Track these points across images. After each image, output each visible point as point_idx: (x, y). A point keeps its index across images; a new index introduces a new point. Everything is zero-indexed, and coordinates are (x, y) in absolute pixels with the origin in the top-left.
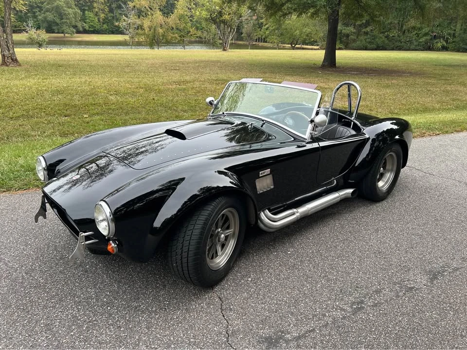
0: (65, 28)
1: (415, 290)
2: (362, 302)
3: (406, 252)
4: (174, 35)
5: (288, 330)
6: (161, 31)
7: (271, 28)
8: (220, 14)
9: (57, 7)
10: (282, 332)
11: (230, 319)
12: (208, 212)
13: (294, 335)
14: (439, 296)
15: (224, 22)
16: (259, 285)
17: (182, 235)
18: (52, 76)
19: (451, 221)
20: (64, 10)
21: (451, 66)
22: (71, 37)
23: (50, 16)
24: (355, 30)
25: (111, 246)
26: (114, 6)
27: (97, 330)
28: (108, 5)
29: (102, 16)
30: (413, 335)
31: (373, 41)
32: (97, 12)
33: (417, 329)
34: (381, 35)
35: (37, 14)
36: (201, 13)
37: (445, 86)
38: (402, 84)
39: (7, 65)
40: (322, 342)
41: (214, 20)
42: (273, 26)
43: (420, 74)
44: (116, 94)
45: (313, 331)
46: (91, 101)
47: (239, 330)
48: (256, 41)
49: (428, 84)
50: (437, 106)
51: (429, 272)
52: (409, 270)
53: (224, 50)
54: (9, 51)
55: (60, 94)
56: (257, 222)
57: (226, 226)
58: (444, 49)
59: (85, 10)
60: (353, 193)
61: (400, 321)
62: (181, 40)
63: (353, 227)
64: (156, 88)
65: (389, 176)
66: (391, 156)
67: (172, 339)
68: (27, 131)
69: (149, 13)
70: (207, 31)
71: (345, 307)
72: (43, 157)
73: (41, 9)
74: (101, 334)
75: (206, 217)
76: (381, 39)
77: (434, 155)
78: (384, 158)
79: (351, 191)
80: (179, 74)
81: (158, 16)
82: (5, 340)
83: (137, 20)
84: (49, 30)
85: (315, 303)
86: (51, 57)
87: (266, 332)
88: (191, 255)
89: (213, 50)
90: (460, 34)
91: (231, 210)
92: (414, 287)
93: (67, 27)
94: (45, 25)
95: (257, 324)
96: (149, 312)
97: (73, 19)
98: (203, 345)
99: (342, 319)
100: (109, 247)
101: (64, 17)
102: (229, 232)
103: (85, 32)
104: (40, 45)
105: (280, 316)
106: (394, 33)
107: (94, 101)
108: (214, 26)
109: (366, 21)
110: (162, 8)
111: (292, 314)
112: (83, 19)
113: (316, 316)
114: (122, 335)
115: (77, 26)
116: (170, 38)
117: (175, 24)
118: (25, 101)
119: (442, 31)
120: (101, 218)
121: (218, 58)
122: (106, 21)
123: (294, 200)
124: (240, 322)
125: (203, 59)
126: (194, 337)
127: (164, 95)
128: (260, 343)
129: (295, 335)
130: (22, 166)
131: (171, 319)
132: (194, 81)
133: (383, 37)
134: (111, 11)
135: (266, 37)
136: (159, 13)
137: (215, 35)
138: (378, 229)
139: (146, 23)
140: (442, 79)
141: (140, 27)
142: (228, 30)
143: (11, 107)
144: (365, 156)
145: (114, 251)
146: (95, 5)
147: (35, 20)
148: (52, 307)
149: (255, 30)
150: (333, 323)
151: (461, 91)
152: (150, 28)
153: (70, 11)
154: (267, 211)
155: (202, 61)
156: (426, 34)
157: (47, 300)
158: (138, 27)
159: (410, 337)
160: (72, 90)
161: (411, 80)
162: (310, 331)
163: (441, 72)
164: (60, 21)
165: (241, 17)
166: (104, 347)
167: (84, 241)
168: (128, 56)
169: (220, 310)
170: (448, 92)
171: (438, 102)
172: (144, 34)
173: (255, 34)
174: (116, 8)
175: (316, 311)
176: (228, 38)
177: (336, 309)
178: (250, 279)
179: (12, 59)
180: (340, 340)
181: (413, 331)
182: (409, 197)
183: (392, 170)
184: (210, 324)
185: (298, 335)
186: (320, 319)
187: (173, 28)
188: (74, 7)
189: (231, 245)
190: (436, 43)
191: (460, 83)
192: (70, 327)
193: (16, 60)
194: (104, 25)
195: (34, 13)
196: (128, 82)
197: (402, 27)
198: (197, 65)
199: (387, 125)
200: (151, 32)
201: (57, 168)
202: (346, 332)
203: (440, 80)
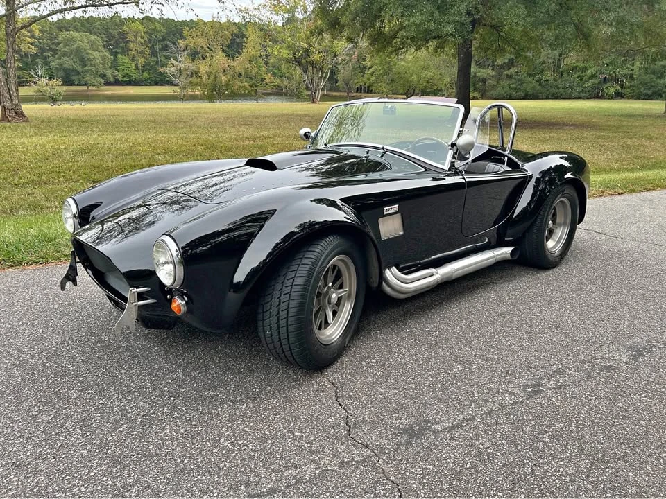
0: (88, 77)
1: (614, 370)
2: (539, 384)
3: (595, 326)
4: (243, 84)
5: (435, 419)
6: (224, 78)
7: (378, 73)
8: (307, 52)
9: (78, 50)
10: (428, 422)
11: (350, 408)
12: (315, 254)
13: (444, 424)
14: (648, 376)
15: (313, 64)
16: (388, 367)
17: (278, 287)
18: (73, 133)
19: (653, 289)
20: (88, 54)
21: (630, 116)
22: (99, 91)
23: (68, 62)
24: (494, 73)
25: (177, 303)
26: (158, 47)
27: (157, 425)
28: (150, 45)
29: (142, 60)
30: (618, 422)
31: (519, 87)
32: (134, 56)
33: (622, 415)
34: (530, 79)
35: (49, 59)
36: (280, 52)
37: (625, 140)
38: (565, 137)
39: (8, 121)
40: (486, 432)
41: (298, 62)
42: (380, 70)
43: (588, 127)
44: (166, 153)
45: (472, 419)
46: (130, 161)
47: (364, 421)
48: (357, 91)
49: (600, 137)
50: (616, 166)
51: (631, 347)
52: (601, 346)
53: (313, 102)
54: (12, 101)
55: (85, 153)
56: (380, 284)
57: (338, 284)
58: (619, 95)
59: (117, 53)
60: (512, 253)
61: (596, 407)
62: (252, 90)
63: (516, 299)
64: (222, 145)
65: (561, 233)
66: (562, 204)
67: (268, 433)
68: (39, 201)
69: (208, 55)
70: (289, 78)
71: (516, 391)
72: (74, 199)
73: (55, 52)
74: (164, 429)
75: (312, 260)
76: (531, 84)
77: (619, 216)
78: (553, 207)
79: (509, 249)
80: (251, 129)
81: (220, 59)
82: (21, 440)
83: (191, 65)
84: (67, 82)
85: (472, 386)
86: (70, 112)
87: (404, 422)
88: (293, 314)
89: (297, 103)
90: (640, 75)
91: (344, 259)
92: (611, 366)
93: (92, 77)
94: (61, 74)
95: (391, 413)
96: (232, 401)
97: (101, 66)
98: (314, 440)
99: (512, 404)
100: (174, 305)
101: (88, 63)
102: (343, 292)
103: (117, 83)
104: (53, 100)
105: (422, 403)
106: (548, 76)
107: (134, 162)
108: (298, 70)
109: (509, 60)
110: (225, 48)
111: (439, 400)
112: (115, 65)
113: (474, 402)
114: (194, 429)
115: (105, 76)
116: (237, 87)
117: (244, 69)
118: (36, 163)
119: (614, 72)
120: (162, 260)
121: (305, 111)
122: (146, 68)
123: (430, 259)
124: (366, 412)
125: (284, 112)
126: (300, 430)
127: (234, 154)
128: (397, 435)
129: (447, 424)
130: (35, 237)
131: (264, 410)
132: (274, 136)
133: (534, 81)
134: (154, 54)
135: (371, 85)
136: (221, 53)
137: (300, 83)
138: (551, 300)
139: (204, 68)
140: (620, 132)
141: (196, 74)
142: (318, 74)
143: (16, 171)
144: (525, 205)
145: (180, 310)
146: (132, 46)
147: (47, 67)
148: (89, 399)
149: (355, 75)
150: (499, 409)
151: (646, 146)
152: (209, 75)
153: (96, 54)
154: (394, 269)
155: (283, 115)
156: (592, 77)
157: (82, 391)
158: (192, 73)
159: (613, 424)
160: (102, 148)
161: (576, 133)
162: (468, 420)
163: (616, 124)
164: (82, 68)
165: (335, 56)
166: (169, 444)
167: (136, 300)
168: (179, 110)
169: (334, 398)
170: (629, 147)
171: (617, 161)
172: (200, 84)
173: (355, 81)
174: (160, 50)
175: (474, 396)
176: (318, 86)
177: (502, 393)
178: (374, 361)
179: (15, 113)
180: (512, 429)
181: (617, 416)
182: (591, 263)
183: (565, 224)
184: (321, 414)
185: (450, 425)
186: (480, 406)
187: (241, 75)
188: (103, 49)
189: (347, 310)
190: (607, 88)
191: (645, 136)
192: (116, 422)
193: (22, 113)
194: (145, 73)
195: (46, 58)
196: (182, 138)
197: (559, 67)
198: (277, 119)
199: (556, 160)
200: (210, 80)
201: (92, 214)
202: (519, 420)
203: (616, 133)
